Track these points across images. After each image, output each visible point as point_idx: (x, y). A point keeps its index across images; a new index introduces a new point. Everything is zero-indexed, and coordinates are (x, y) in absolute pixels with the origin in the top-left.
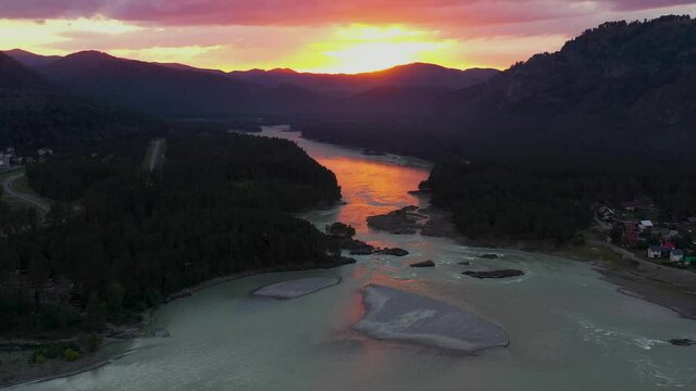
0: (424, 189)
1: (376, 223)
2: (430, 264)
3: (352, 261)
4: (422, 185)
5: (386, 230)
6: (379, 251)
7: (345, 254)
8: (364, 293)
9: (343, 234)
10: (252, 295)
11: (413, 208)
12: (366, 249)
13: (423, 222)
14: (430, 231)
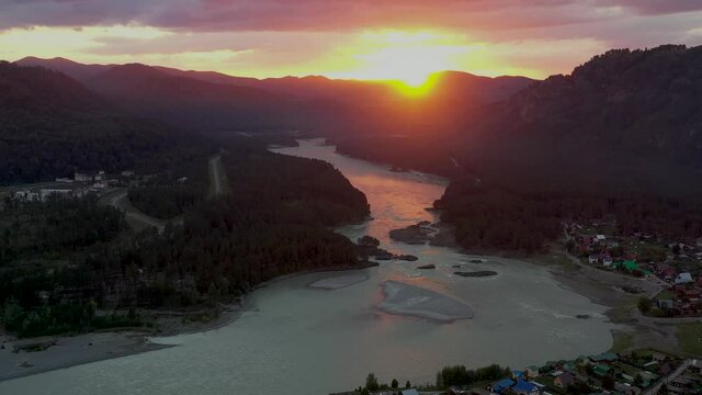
0: (438, 207)
1: (396, 235)
2: (431, 267)
3: (377, 264)
4: (436, 203)
5: (404, 241)
6: (396, 258)
7: (372, 259)
8: (383, 286)
9: (370, 245)
10: (308, 286)
11: (427, 223)
12: (386, 256)
13: (432, 235)
14: (437, 242)
